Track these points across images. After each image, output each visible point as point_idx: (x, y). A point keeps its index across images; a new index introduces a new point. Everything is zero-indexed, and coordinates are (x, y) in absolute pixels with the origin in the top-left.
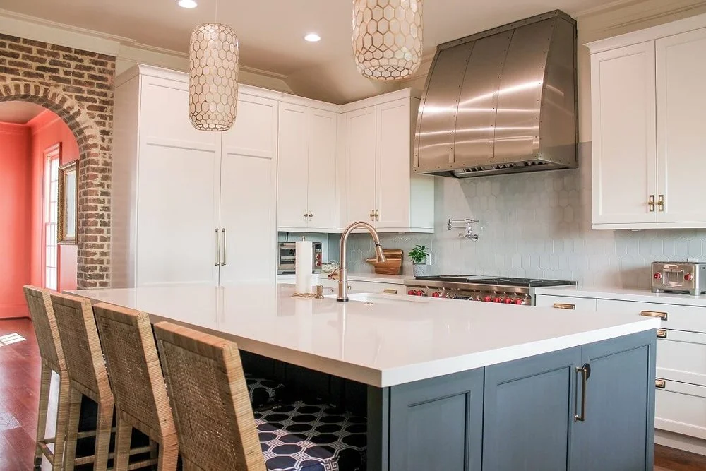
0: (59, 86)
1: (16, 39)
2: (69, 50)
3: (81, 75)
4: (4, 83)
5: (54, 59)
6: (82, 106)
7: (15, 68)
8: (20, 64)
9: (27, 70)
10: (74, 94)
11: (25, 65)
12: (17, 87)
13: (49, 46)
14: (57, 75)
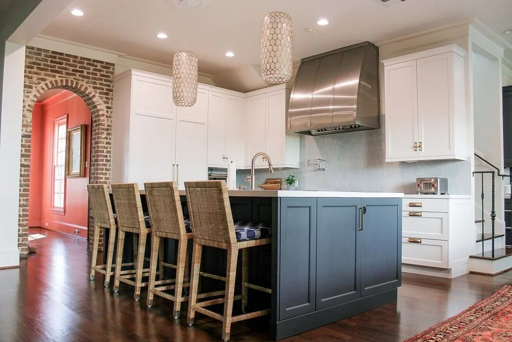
0: (84, 80)
1: (62, 54)
2: (89, 60)
3: (96, 75)
4: (55, 79)
5: (81, 65)
6: (96, 92)
7: (61, 70)
8: (63, 68)
9: (67, 71)
10: (92, 85)
11: (66, 69)
12: (62, 81)
13: (79, 58)
14: (83, 74)
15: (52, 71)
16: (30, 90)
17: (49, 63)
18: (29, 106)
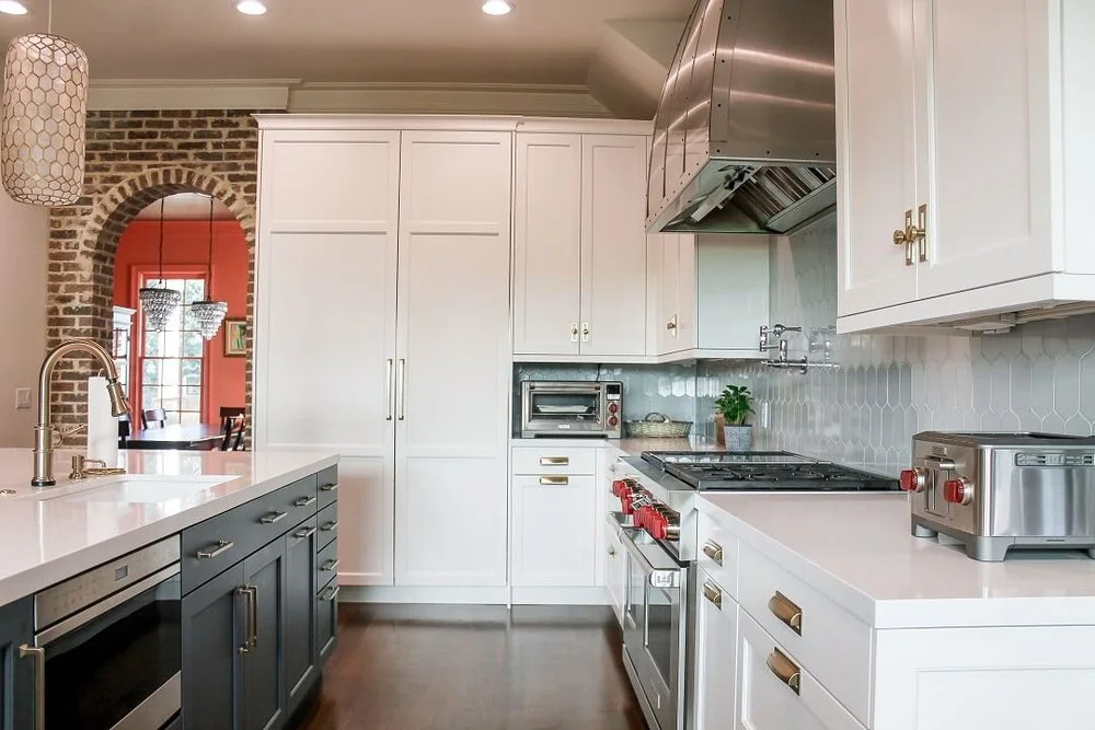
0: (206, 165)
1: (153, 113)
2: (219, 113)
3: (236, 146)
4: (139, 174)
5: (200, 129)
6: (237, 189)
7: (153, 151)
8: (158, 146)
9: (166, 151)
10: (226, 174)
11: (164, 146)
12: (155, 176)
13: (194, 114)
14: (204, 150)
15: (133, 157)
16: (89, 207)
17: (126, 141)
18: (86, 243)
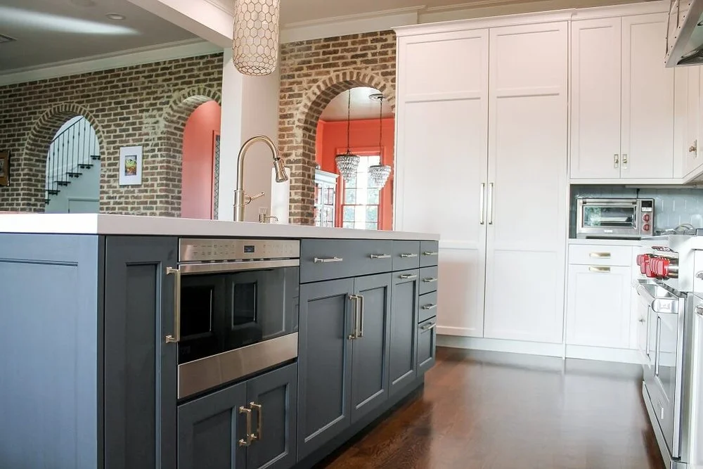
0: (368, 67)
1: (336, 39)
2: (375, 34)
3: (386, 53)
4: (328, 76)
5: (363, 45)
6: (386, 80)
7: (336, 61)
8: (340, 58)
9: (344, 61)
10: (380, 72)
11: (342, 58)
12: (338, 76)
13: (360, 36)
14: (366, 58)
15: (325, 66)
16: (299, 99)
17: (321, 57)
18: (299, 120)
